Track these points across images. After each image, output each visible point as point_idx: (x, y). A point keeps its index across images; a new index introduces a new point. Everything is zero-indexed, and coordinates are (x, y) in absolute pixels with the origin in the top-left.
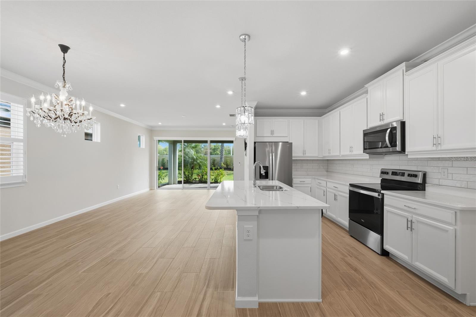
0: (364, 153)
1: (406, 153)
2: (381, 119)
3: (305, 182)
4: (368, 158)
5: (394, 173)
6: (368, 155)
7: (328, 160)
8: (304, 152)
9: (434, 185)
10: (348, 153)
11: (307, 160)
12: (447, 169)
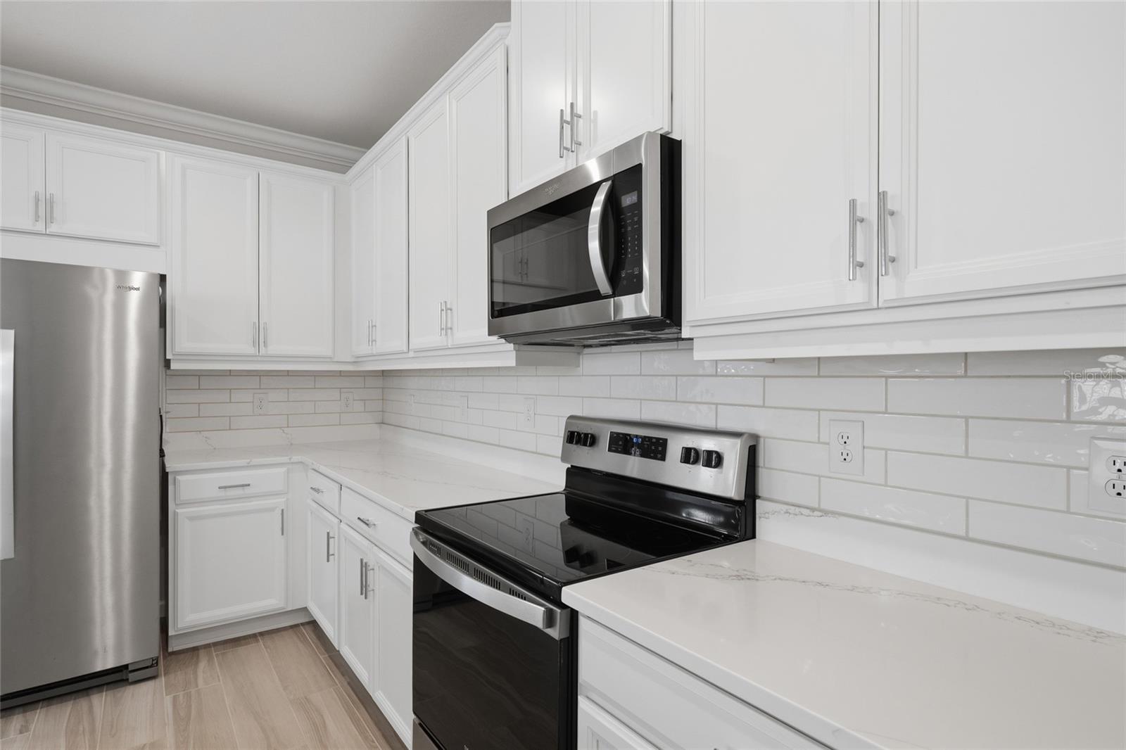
0: (494, 338)
1: (685, 333)
2: (567, 143)
3: (247, 491)
4: (512, 363)
5: (622, 444)
6: (511, 346)
7: (384, 374)
8: (259, 335)
9: (798, 510)
10: (435, 339)
11: (288, 373)
12: (861, 423)
